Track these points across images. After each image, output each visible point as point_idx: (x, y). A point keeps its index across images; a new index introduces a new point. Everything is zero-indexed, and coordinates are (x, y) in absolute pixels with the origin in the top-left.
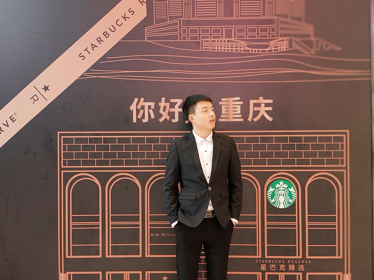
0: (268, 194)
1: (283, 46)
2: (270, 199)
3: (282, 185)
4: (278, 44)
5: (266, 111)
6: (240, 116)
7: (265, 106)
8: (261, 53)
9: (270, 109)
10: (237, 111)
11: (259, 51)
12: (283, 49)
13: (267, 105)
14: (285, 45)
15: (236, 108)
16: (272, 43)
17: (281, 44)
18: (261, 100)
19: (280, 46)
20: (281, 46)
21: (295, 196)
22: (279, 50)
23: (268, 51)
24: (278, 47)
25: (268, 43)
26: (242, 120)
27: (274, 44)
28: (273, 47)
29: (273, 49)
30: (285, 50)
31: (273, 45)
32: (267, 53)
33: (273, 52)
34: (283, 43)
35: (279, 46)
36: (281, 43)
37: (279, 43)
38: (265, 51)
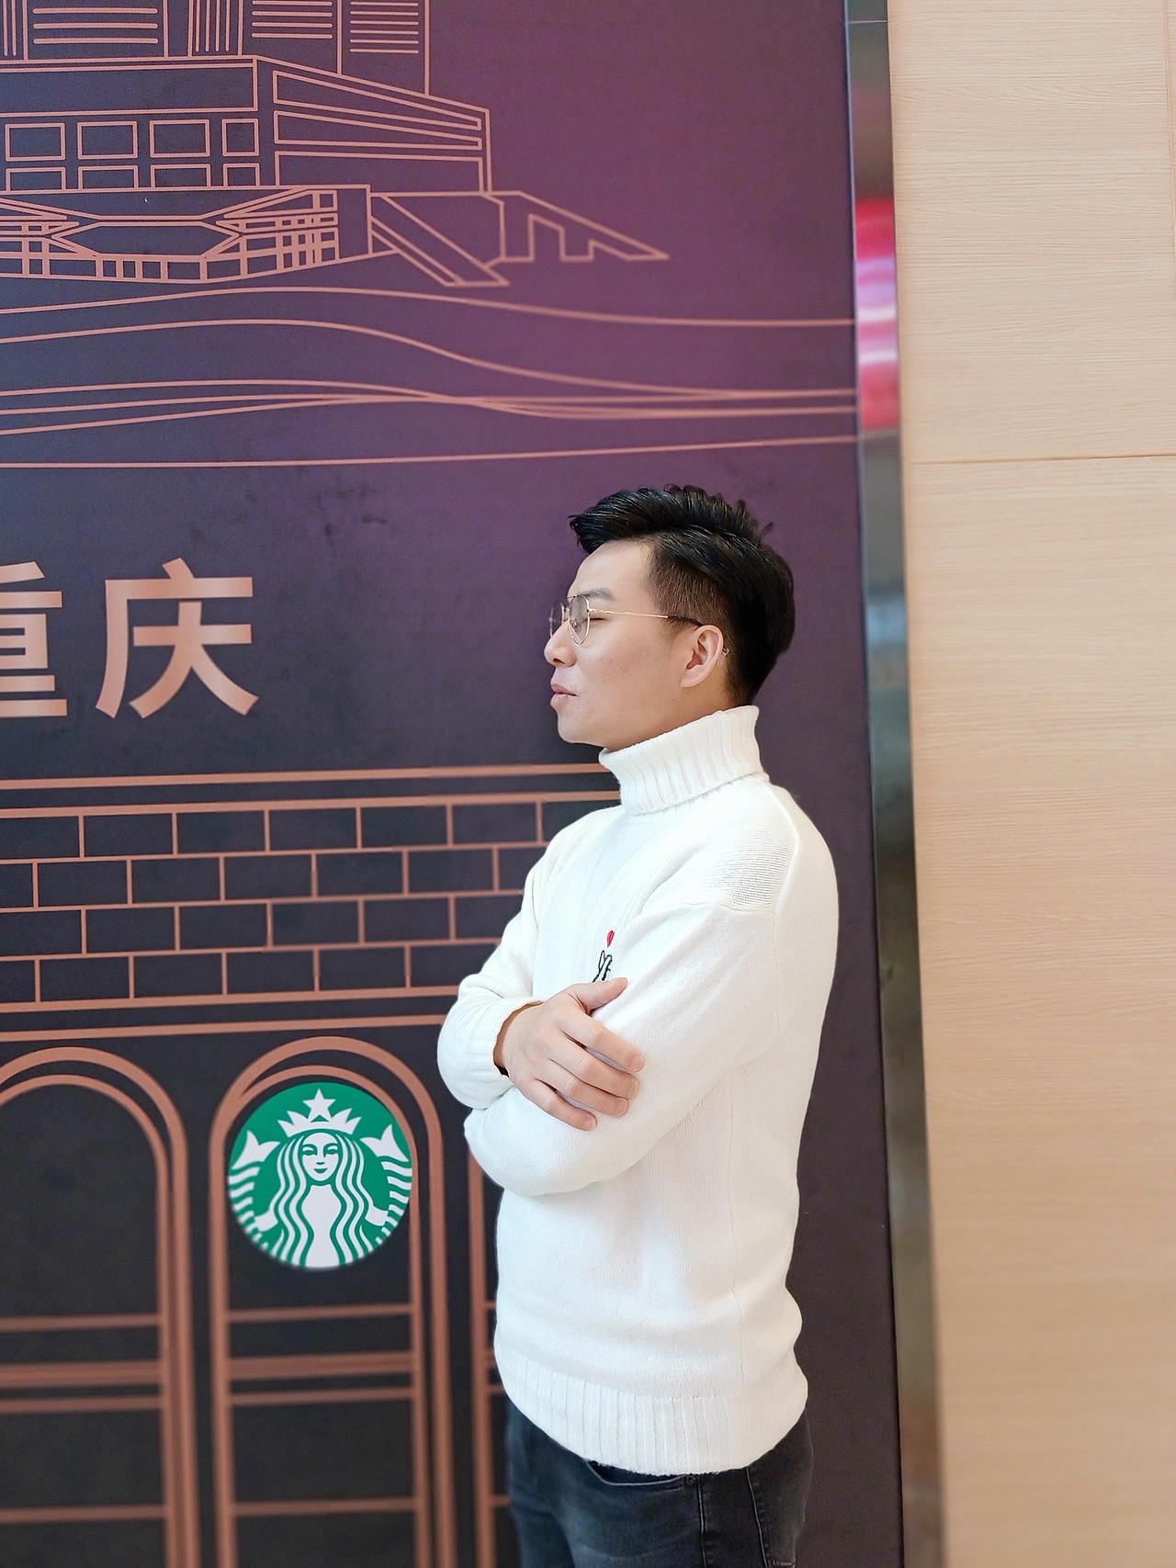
0: (233, 1180)
1: (302, 240)
2: (250, 1214)
3: (320, 1119)
4: (273, 224)
5: (214, 651)
6: (47, 683)
7: (207, 619)
8: (164, 279)
9: (237, 634)
10: (21, 651)
11: (152, 269)
12: (302, 255)
13: (214, 611)
14: (318, 233)
15: (20, 632)
16: (236, 218)
17: (295, 225)
18: (181, 581)
19: (287, 241)
20: (295, 236)
21: (407, 1186)
22: (280, 261)
23: (214, 268)
24: (271, 243)
25: (211, 221)
26: (57, 708)
27: (248, 226)
28: (243, 246)
29: (244, 255)
30: (319, 263)
31: (241, 234)
32: (204, 279)
33: (244, 275)
34: (301, 222)
35: (279, 238)
36: (294, 220)
37: (278, 221)
38: (193, 270)
